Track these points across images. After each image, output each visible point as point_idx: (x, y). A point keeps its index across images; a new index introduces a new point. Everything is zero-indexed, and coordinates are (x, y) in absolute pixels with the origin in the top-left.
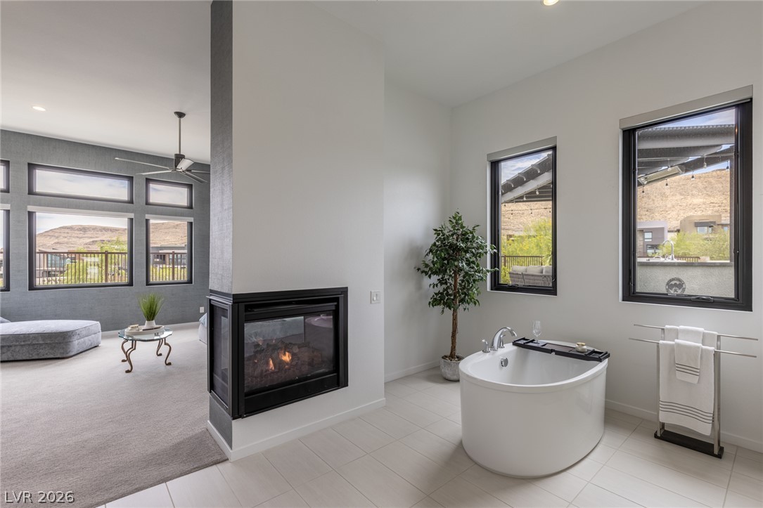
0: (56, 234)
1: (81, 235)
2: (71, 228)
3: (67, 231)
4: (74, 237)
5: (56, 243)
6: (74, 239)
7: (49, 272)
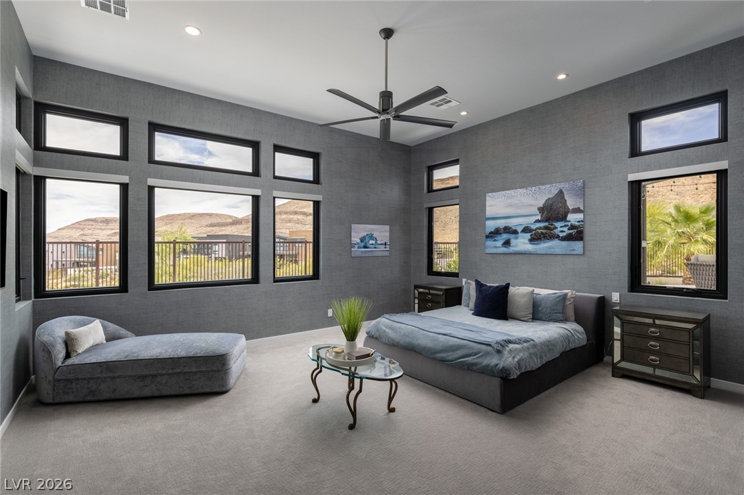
0: (82, 227)
1: (103, 227)
2: (94, 220)
3: (91, 223)
4: (97, 229)
5: (81, 235)
6: (97, 231)
7: (78, 262)
